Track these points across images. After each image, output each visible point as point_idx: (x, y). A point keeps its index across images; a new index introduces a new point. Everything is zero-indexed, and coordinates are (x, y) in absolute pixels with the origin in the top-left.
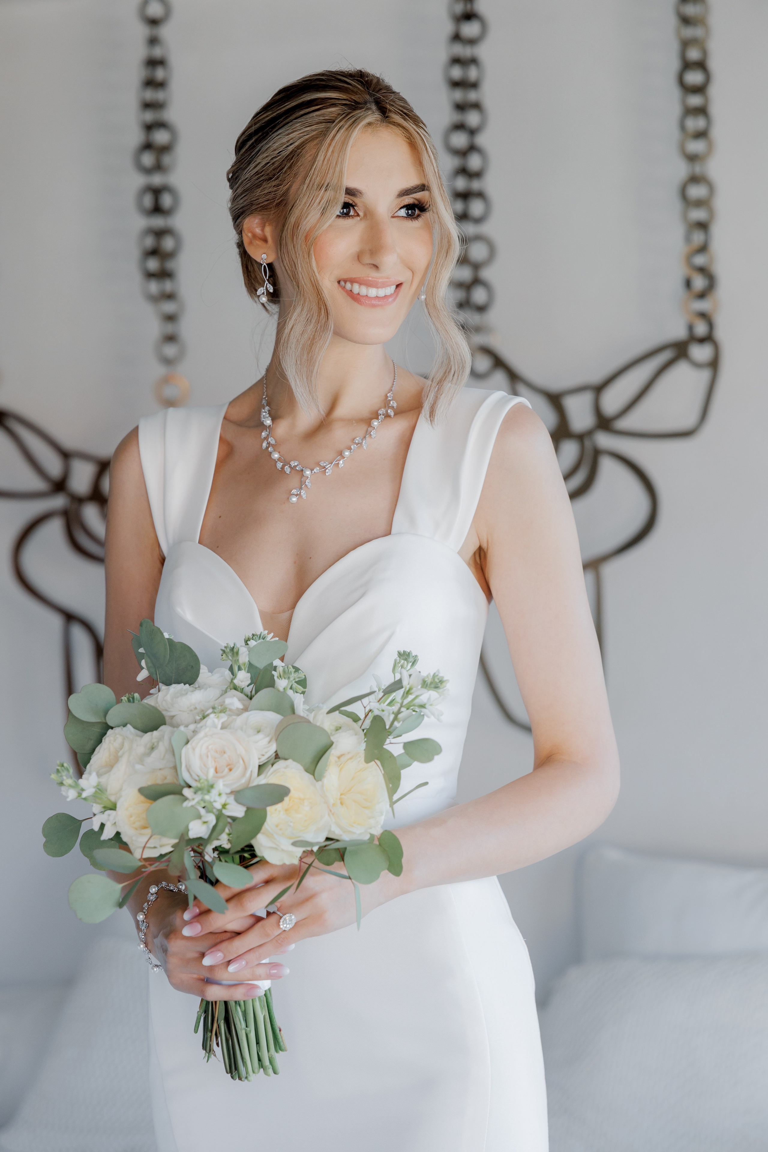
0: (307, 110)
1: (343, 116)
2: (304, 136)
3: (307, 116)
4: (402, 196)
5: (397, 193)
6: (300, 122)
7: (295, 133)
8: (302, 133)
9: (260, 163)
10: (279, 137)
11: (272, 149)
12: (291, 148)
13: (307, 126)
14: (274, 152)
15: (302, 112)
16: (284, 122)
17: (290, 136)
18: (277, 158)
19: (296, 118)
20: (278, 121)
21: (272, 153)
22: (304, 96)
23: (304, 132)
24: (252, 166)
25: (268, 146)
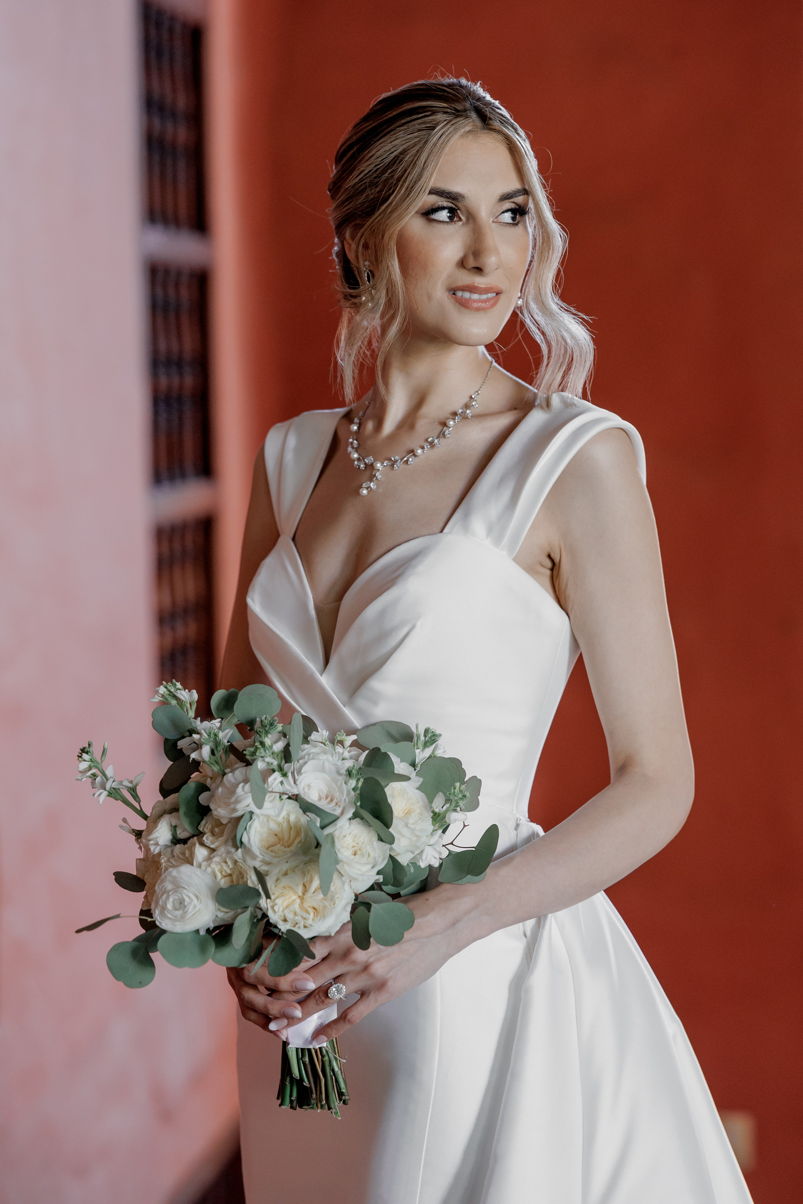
0: (409, 119)
1: (445, 123)
2: (407, 143)
3: (410, 124)
4: (503, 201)
5: (498, 198)
6: (402, 130)
7: (398, 141)
8: (404, 140)
9: (363, 171)
10: (382, 145)
11: (375, 156)
12: (393, 155)
13: (410, 133)
14: (377, 160)
15: (403, 121)
16: (386, 131)
17: (393, 143)
18: (380, 165)
19: (398, 127)
20: (379, 130)
21: (375, 161)
22: (405, 105)
23: (407, 139)
24: (356, 173)
25: (371, 154)
